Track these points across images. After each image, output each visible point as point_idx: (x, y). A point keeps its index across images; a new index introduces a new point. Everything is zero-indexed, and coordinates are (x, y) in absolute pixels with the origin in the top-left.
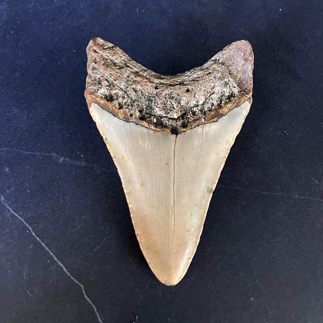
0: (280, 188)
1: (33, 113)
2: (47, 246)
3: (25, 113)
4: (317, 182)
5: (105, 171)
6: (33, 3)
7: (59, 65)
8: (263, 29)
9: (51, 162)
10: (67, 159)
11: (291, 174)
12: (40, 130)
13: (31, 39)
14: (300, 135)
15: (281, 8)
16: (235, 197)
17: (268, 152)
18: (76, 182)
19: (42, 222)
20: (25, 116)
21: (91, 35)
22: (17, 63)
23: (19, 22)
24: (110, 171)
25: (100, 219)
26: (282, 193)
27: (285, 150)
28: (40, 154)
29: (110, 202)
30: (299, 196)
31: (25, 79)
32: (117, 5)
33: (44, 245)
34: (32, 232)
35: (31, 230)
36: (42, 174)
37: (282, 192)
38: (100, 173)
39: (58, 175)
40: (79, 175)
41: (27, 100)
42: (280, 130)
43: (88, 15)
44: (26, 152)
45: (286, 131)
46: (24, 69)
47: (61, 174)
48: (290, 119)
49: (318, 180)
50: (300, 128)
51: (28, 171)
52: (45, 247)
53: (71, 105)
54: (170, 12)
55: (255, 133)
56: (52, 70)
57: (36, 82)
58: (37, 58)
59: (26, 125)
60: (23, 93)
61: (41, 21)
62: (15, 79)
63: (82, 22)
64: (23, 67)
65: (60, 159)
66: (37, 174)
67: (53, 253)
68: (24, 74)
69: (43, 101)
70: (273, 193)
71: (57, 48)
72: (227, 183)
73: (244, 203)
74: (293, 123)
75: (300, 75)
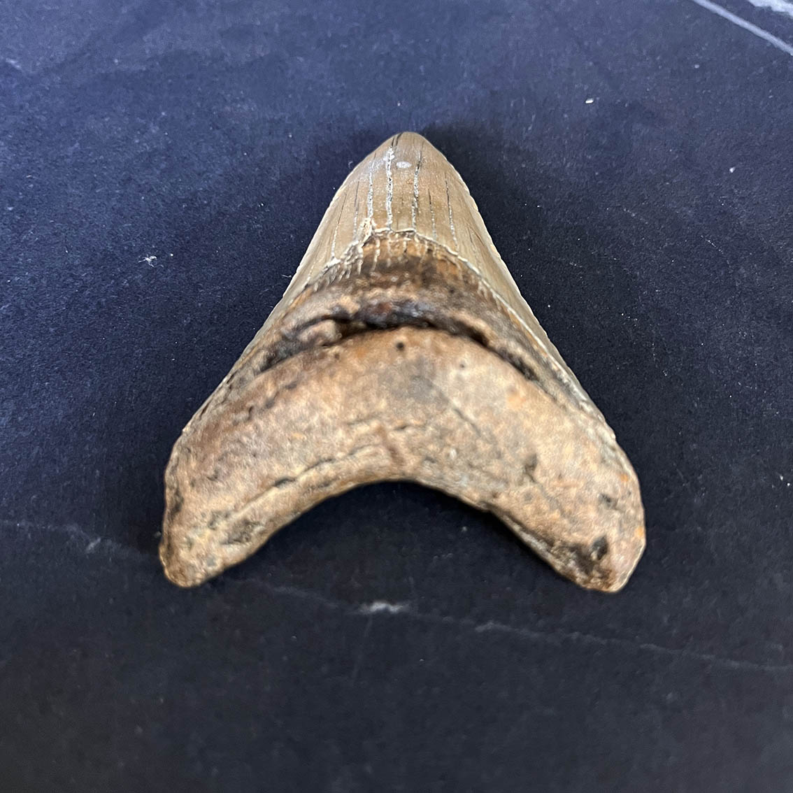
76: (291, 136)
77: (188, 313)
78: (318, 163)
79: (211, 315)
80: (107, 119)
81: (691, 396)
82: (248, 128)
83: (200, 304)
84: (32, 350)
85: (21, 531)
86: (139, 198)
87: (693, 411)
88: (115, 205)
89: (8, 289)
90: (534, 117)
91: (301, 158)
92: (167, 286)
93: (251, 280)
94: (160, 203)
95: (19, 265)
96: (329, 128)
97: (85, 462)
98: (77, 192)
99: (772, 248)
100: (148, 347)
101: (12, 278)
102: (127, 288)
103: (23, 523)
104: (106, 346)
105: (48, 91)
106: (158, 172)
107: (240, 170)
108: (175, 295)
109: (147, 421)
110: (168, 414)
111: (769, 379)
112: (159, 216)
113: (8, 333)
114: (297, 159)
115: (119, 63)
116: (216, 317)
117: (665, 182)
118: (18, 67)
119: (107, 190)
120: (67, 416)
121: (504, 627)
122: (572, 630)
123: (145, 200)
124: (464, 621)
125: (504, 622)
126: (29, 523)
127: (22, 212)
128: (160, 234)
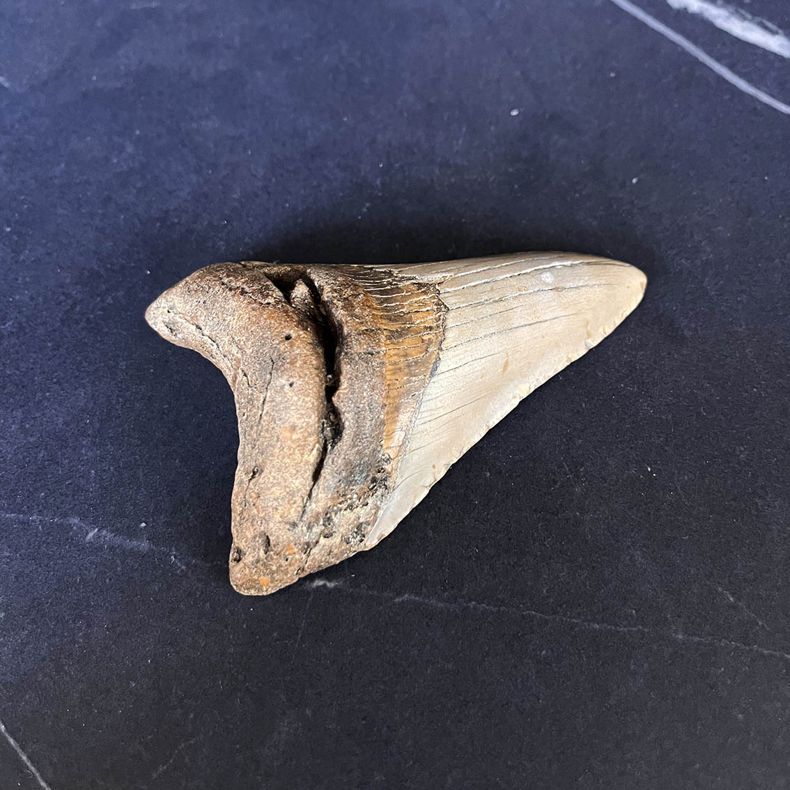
0: (637, 613)
1: (35, 419)
2: (32, 762)
3: (15, 417)
4: (731, 599)
5: (195, 566)
6: (63, 165)
7: (108, 304)
8: (594, 223)
9: (67, 539)
10: (105, 532)
11: (663, 578)
12: (48, 460)
13: (50, 244)
14: (686, 477)
15: (635, 177)
16: (522, 636)
17: (607, 521)
18: (123, 592)
19: (27, 696)
20: (14, 426)
21: (189, 236)
22: (11, 299)
23: (26, 206)
24: (209, 565)
25: (174, 690)
26: (641, 627)
27: (649, 514)
28: (40, 521)
29: (202, 645)
30: (686, 636)
31: (27, 336)
32: (256, 171)
33: (24, 758)
36: (39, 570)
37: (642, 625)
38: (182, 571)
39: (80, 574)
40: (131, 575)
41: (23, 387)
42: (634, 465)
43: (186, 191)
44: (7, 513)
45: (650, 467)
46: (25, 313)
47: (86, 570)
48: (660, 437)
49: (733, 594)
50: (686, 460)
51: (7, 564)
52: (29, 764)
53: (128, 400)
54: (377, 185)
55: (572, 472)
56: (92, 316)
57: (49, 344)
58: (60, 289)
59: (16, 447)
60: (19, 370)
61: (76, 206)
63: (172, 208)
64: (24, 309)
65: (87, 533)
66: (27, 571)
67: (46, 782)
68: (24, 325)
69: (62, 390)
70: (618, 626)
71: (109, 266)
72: (503, 598)
73: (544, 652)
74: (667, 448)
75: (683, 331)
76: (250, 153)
78: (274, 180)
80: (89, 138)
81: (581, 397)
82: (212, 145)
84: (34, 363)
85: (33, 524)
86: (118, 217)
87: (581, 410)
88: (98, 224)
89: (10, 307)
90: (464, 130)
91: (259, 176)
92: (145, 302)
94: (137, 222)
95: (19, 284)
96: (284, 145)
97: (82, 463)
98: (66, 212)
99: (663, 257)
100: (131, 359)
101: (13, 296)
102: (112, 305)
103: (35, 517)
104: (96, 359)
106: (134, 191)
107: (206, 188)
109: (132, 426)
110: (149, 420)
111: (647, 381)
112: (137, 235)
113: (13, 348)
114: (255, 176)
115: (97, 80)
117: (575, 194)
118: (7, 85)
119: (91, 210)
120: (66, 423)
121: (417, 598)
122: (470, 600)
123: (124, 219)
124: (385, 594)
125: (417, 594)
126: (39, 517)
127: (19, 234)
128: (138, 253)
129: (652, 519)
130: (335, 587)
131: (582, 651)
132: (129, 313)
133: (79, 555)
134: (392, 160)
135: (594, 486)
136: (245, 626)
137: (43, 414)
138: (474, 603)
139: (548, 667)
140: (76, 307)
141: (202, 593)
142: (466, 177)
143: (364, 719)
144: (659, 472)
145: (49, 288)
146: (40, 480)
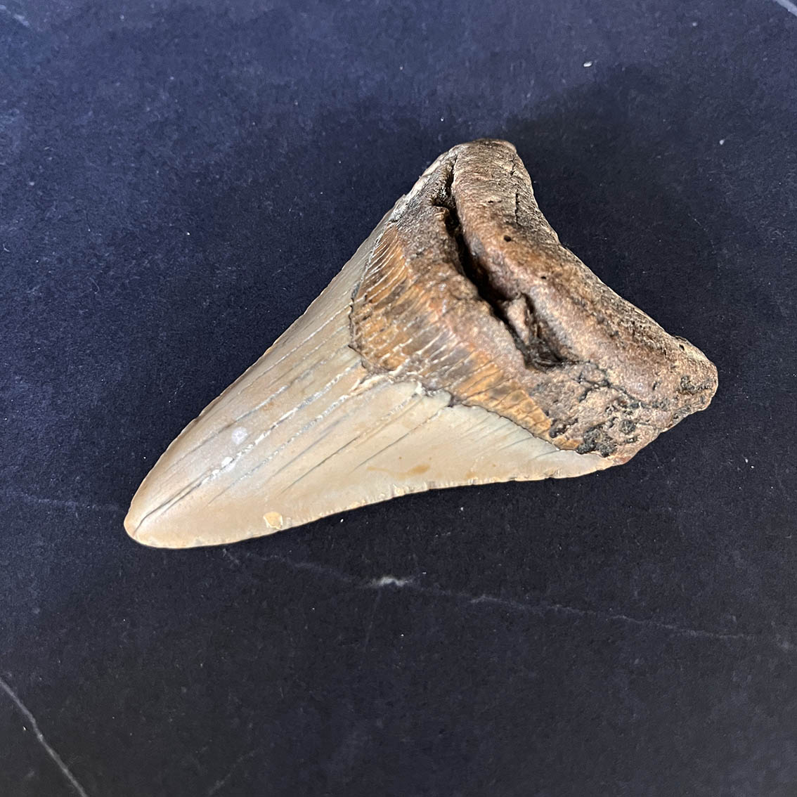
0: (737, 619)
1: (67, 394)
2: (75, 775)
3: (45, 392)
5: (250, 560)
6: (90, 113)
7: (145, 268)
8: (679, 188)
11: (765, 581)
12: (83, 440)
13: (78, 201)
14: (787, 470)
15: (722, 138)
16: (613, 642)
17: (702, 517)
18: (170, 587)
19: (68, 702)
20: (44, 401)
21: (233, 194)
22: (37, 261)
23: (50, 159)
24: (265, 559)
26: (742, 635)
27: (748, 510)
28: (77, 507)
29: (260, 648)
30: (792, 646)
31: (56, 302)
32: (304, 123)
33: (66, 771)
34: (36, 730)
35: (35, 725)
36: (77, 561)
37: (744, 633)
38: (235, 565)
39: (122, 567)
40: (178, 569)
41: (53, 358)
42: (731, 456)
43: (228, 144)
44: (39, 498)
45: (748, 459)
46: (53, 277)
47: (129, 563)
48: (757, 426)
50: (786, 451)
51: (41, 554)
52: (70, 777)
53: (171, 375)
54: (438, 141)
55: (662, 462)
56: (127, 281)
57: (81, 312)
58: (91, 251)
59: (47, 425)
60: (47, 339)
61: (106, 158)
62: (29, 303)
63: (213, 162)
64: (52, 272)
66: (64, 563)
68: (53, 289)
69: (97, 362)
70: (718, 633)
71: (144, 226)
72: (591, 601)
73: (637, 661)
74: (766, 438)
75: (779, 309)
76: (297, 104)
77: (207, 294)
78: (324, 134)
79: (228, 297)
80: (118, 84)
82: (255, 94)
83: (217, 286)
84: (63, 333)
85: (69, 510)
86: (153, 172)
88: (131, 180)
89: (37, 269)
90: (533, 82)
91: (308, 129)
92: (186, 267)
93: (264, 260)
94: (174, 178)
95: (45, 244)
96: (334, 95)
97: (121, 444)
98: (95, 166)
99: (755, 227)
100: (172, 330)
101: (39, 257)
102: (149, 269)
103: (70, 503)
104: (133, 329)
105: (58, 52)
106: (171, 144)
107: (249, 142)
108: (194, 276)
111: (742, 363)
112: (174, 192)
113: (41, 315)
114: (303, 129)
115: (126, 20)
116: (233, 299)
117: (657, 155)
118: (26, 23)
119: (122, 164)
120: (101, 400)
121: (496, 600)
122: (555, 603)
123: (159, 174)
124: (460, 594)
125: (495, 595)
126: (75, 503)
127: (44, 188)
128: (176, 211)
129: (751, 515)
130: (405, 586)
131: (678, 660)
132: (168, 279)
133: (120, 547)
134: (454, 114)
135: (687, 478)
136: (306, 628)
137: (76, 389)
138: (558, 606)
139: (642, 677)
140: (109, 271)
141: (258, 590)
142: (536, 134)
143: (441, 733)
144: (757, 464)
145: (79, 250)
146: (75, 462)
